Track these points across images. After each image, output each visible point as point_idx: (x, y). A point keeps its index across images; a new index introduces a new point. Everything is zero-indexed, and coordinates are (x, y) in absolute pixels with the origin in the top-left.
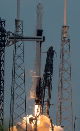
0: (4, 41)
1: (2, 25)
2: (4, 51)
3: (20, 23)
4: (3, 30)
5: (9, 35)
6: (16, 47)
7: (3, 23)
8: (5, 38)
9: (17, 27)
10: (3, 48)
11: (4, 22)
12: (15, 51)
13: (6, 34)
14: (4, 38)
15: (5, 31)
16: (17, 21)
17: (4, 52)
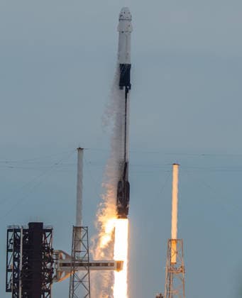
0: (51, 271)
1: (46, 238)
2: (49, 291)
3: (83, 232)
4: (48, 248)
5: (61, 258)
6: (75, 283)
7: (47, 234)
8: (52, 265)
9: (76, 241)
10: (48, 285)
11: (50, 231)
12: (72, 292)
13: (54, 257)
14: (49, 264)
15: (53, 249)
16: (77, 229)
17: (50, 293)
